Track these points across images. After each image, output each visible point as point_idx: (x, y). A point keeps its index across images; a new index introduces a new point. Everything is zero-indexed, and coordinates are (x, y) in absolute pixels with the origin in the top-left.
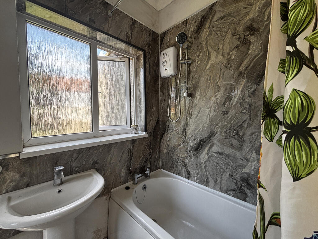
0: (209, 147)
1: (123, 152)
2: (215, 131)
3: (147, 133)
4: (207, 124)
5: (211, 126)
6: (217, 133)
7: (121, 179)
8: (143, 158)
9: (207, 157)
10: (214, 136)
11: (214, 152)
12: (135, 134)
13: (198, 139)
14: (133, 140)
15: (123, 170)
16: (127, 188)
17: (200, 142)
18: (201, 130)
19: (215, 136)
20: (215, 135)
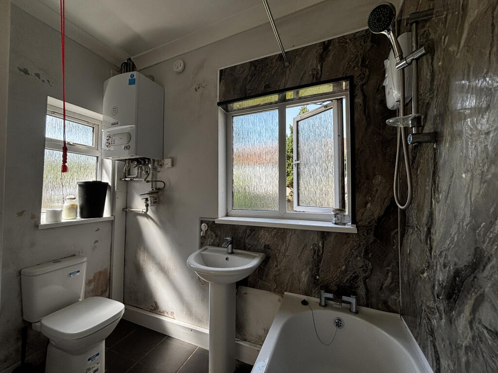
0: (472, 301)
1: (304, 247)
2: (484, 252)
3: (355, 225)
4: (467, 222)
5: (474, 230)
6: (489, 258)
7: (301, 286)
8: (346, 270)
9: (470, 335)
10: (484, 267)
11: (486, 328)
12: (335, 224)
13: (451, 268)
14: (323, 233)
15: (304, 273)
16: (305, 303)
17: (455, 278)
18: (456, 239)
19: (487, 268)
20: (486, 264)
